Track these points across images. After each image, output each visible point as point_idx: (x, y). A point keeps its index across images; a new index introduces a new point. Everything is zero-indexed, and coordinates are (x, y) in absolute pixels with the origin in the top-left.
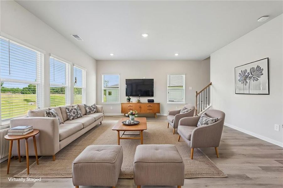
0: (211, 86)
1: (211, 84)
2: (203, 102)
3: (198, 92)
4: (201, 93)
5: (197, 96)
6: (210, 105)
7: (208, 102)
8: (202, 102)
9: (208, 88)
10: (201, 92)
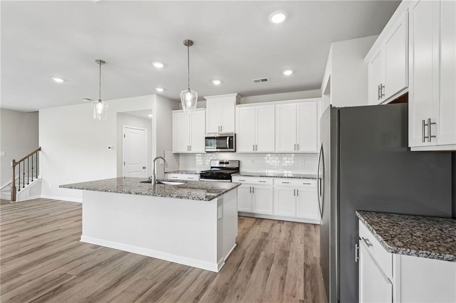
0: (40, 152)
1: (40, 149)
2: (26, 175)
3: (16, 161)
4: (22, 163)
5: (14, 167)
6: (39, 177)
7: (35, 174)
8: (24, 174)
9: (34, 155)
10: (23, 160)
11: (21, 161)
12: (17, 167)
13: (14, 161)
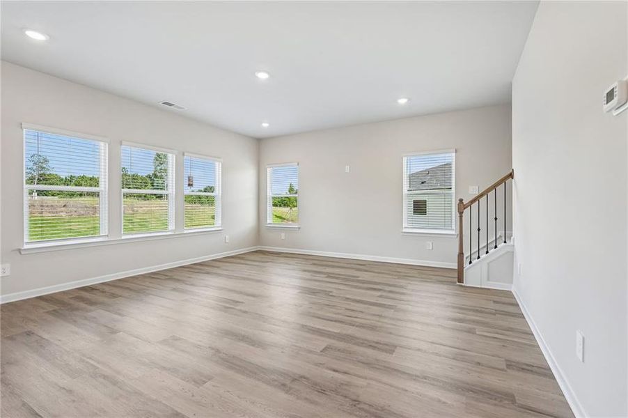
0: (512, 182)
5: (461, 213)
6: (510, 241)
7: (501, 232)
8: (479, 229)
9: (500, 188)
10: (477, 199)
11: (473, 202)
12: (466, 212)
13: (461, 201)
